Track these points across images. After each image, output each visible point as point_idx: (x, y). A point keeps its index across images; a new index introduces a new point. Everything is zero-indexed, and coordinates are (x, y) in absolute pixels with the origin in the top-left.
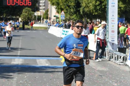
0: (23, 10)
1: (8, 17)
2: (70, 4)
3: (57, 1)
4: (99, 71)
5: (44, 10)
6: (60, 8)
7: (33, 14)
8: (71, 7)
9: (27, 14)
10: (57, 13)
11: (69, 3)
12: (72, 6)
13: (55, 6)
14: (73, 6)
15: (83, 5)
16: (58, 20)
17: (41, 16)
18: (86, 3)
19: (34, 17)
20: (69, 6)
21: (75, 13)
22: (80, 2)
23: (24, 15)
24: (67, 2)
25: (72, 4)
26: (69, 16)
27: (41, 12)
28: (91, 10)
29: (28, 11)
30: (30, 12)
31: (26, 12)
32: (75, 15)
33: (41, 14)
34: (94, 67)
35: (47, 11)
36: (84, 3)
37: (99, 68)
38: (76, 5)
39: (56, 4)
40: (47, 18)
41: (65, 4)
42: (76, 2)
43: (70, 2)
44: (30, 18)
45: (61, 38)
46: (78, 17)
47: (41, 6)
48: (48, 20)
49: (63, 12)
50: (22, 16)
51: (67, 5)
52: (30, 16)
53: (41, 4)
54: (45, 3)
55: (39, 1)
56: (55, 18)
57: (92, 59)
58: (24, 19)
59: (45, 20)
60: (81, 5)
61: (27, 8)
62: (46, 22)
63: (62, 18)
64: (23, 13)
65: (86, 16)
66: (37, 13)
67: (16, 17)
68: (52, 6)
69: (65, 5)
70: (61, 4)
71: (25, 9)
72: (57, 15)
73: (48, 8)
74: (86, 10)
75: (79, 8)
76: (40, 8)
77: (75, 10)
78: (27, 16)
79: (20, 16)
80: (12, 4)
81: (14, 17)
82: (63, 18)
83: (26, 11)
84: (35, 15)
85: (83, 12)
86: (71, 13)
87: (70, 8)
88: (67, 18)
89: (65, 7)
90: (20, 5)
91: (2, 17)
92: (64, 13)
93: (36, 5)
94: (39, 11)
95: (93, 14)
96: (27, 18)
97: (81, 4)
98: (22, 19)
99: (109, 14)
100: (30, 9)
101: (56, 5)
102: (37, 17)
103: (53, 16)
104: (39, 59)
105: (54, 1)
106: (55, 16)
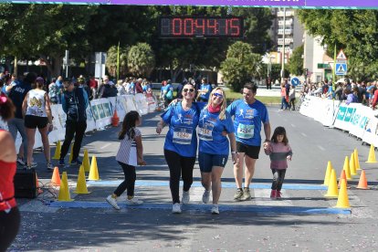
0: (228, 48)
1: (186, 70)
2: (362, 30)
3: (327, 22)
5: (292, 48)
6: (333, 41)
7: (258, 61)
8: (366, 38)
9: (238, 60)
10: (327, 57)
11: (359, 26)
12: (368, 37)
13: (319, 37)
14: (371, 36)
16: (329, 76)
17: (279, 67)
19: (260, 69)
20: (359, 36)
23: (230, 62)
24: (354, 25)
25: (368, 29)
26: (362, 64)
27: (281, 54)
29: (244, 50)
30: (248, 53)
31: (237, 56)
33: (281, 59)
39: (324, 29)
40: (300, 71)
41: (348, 29)
43: (362, 25)
44: (248, 71)
45: (335, 128)
47: (281, 36)
48: (301, 78)
49: (341, 53)
50: (225, 67)
51: (353, 31)
52: (248, 66)
53: (280, 32)
54: (292, 25)
55: (277, 23)
56: (322, 71)
58: (231, 74)
59: (293, 77)
61: (239, 42)
62: (293, 83)
63: (339, 69)
64: (228, 59)
67: (210, 70)
68: (312, 36)
69: (347, 32)
70: (336, 31)
71: (234, 45)
73: (303, 40)
76: (280, 42)
77: (376, 47)
78: (240, 65)
79: (219, 67)
80: (186, 33)
81: (203, 70)
82: (343, 69)
83: (238, 50)
84: (262, 64)
86: (366, 58)
87: (364, 43)
88: (356, 69)
89: (349, 39)
92: (344, 57)
93: (266, 33)
94: (275, 50)
96: (240, 71)
98: (225, 75)
100: (248, 46)
101: (321, 34)
102: (269, 69)
103: (316, 66)
104: (261, 189)
105: (316, 22)
106: (320, 66)
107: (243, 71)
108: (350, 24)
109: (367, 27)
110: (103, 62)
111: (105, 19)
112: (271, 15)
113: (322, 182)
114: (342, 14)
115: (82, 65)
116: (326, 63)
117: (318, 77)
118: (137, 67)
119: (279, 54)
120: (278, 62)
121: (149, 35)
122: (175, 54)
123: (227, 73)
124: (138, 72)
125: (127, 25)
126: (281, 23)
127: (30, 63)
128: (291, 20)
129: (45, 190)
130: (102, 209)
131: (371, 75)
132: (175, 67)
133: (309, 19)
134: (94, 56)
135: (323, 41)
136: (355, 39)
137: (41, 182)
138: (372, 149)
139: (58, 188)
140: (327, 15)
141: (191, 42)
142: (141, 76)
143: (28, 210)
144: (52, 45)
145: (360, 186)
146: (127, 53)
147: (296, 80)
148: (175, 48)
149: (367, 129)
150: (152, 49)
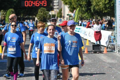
0: (38, 10)
1: (25, 17)
2: (81, 3)
3: (70, 1)
4: (108, 63)
5: (58, 9)
6: (72, 7)
7: (48, 13)
8: (83, 6)
9: (42, 14)
10: (70, 12)
11: (80, 2)
14: (84, 5)
15: (94, 4)
16: (71, 18)
17: (55, 15)
18: (96, 2)
19: (49, 16)
20: (81, 5)
21: (87, 11)
22: (91, 1)
23: (39, 14)
24: (79, 2)
25: (84, 3)
26: (81, 14)
27: (55, 11)
28: (101, 8)
29: (44, 10)
30: (45, 11)
31: (41, 12)
32: (87, 13)
33: (55, 13)
34: (104, 60)
35: (61, 10)
36: (94, 2)
37: (109, 61)
38: (88, 4)
39: (69, 3)
40: (61, 17)
41: (77, 3)
42: (87, 1)
43: (81, 2)
44: (45, 17)
46: (90, 15)
47: (55, 6)
48: (62, 19)
49: (75, 11)
50: (38, 16)
51: (79, 4)
52: (45, 15)
53: (55, 4)
54: (58, 2)
55: (53, 1)
56: (68, 16)
57: (103, 53)
58: (40, 18)
59: (59, 19)
60: (91, 4)
61: (42, 8)
62: (60, 20)
64: (39, 13)
65: (96, 14)
66: (51, 13)
67: (33, 17)
68: (65, 5)
69: (77, 4)
71: (40, 9)
73: (62, 7)
74: (97, 8)
75: (90, 7)
77: (86, 9)
78: (42, 15)
79: (36, 16)
80: (29, 6)
81: (31, 17)
83: (42, 10)
84: (49, 15)
85: (94, 10)
86: (83, 12)
87: (82, 7)
89: (77, 6)
90: (37, 6)
91: (19, 17)
93: (50, 5)
94: (53, 10)
95: (103, 12)
96: (43, 17)
97: (92, 2)
98: (38, 18)
99: (117, 12)
100: (45, 9)
101: (68, 5)
102: (51, 16)
105: (67, 1)
106: (68, 15)
107: (44, 17)
108: (78, 1)
121: (13, 6)
122: (22, 12)
125: (6, 3)
131: (84, 18)
132: (22, 16)
136: (79, 6)
146: (7, 12)
148: (21, 10)
149: (85, 34)
150: (15, 10)
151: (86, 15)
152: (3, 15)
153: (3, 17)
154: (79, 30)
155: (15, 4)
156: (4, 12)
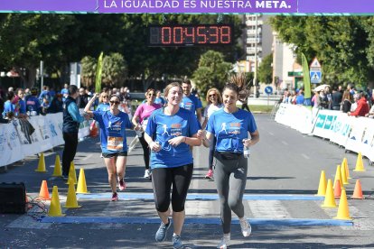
0: (199, 57)
1: (158, 80)
2: (336, 38)
3: (300, 30)
5: (261, 56)
6: (307, 49)
7: (229, 69)
8: (340, 46)
9: (210, 69)
10: (297, 65)
11: (333, 34)
12: (342, 44)
13: (292, 45)
14: (345, 44)
16: (300, 84)
17: (251, 75)
20: (333, 44)
21: (353, 63)
22: (367, 31)
23: (202, 71)
24: (328, 33)
25: (343, 37)
26: (334, 72)
27: (251, 63)
29: (216, 59)
30: (220, 62)
31: (209, 65)
32: (352, 69)
33: (251, 67)
35: (270, 59)
38: (356, 41)
39: (297, 37)
40: (269, 79)
41: (322, 37)
42: (355, 32)
43: (336, 33)
44: (220, 80)
45: (315, 136)
46: (363, 76)
47: (249, 45)
48: (272, 85)
49: (316, 61)
50: (198, 76)
51: (327, 39)
52: (220, 75)
53: (249, 41)
54: (261, 34)
55: (246, 32)
56: (292, 79)
58: (203, 83)
59: (263, 86)
60: (368, 39)
61: (211, 52)
62: (266, 91)
63: (313, 77)
64: (200, 68)
66: (239, 67)
68: (285, 44)
69: (321, 40)
70: (311, 38)
71: (206, 54)
72: (299, 70)
73: (272, 49)
75: (363, 49)
76: (249, 50)
77: (350, 55)
78: (212, 74)
79: (190, 77)
80: (175, 42)
82: (317, 77)
83: (210, 59)
84: (234, 73)
86: (341, 65)
87: (338, 50)
88: (328, 77)
89: (323, 47)
91: (138, 78)
92: (319, 65)
93: (237, 43)
94: (244, 59)
96: (213, 80)
97: (369, 35)
98: (197, 84)
100: (220, 55)
101: (295, 42)
103: (287, 74)
104: (255, 200)
105: (290, 30)
106: (291, 74)
107: (216, 80)
108: (324, 32)
109: (341, 34)
110: (78, 73)
111: (78, 30)
112: (241, 25)
113: (316, 192)
114: (315, 22)
115: (54, 75)
116: (296, 71)
117: (288, 85)
118: (109, 77)
119: (248, 63)
120: (248, 70)
121: (121, 45)
122: (147, 63)
123: (199, 82)
124: (111, 82)
125: (100, 35)
126: (250, 32)
127: (3, 74)
128: (260, 29)
129: (34, 204)
130: (97, 225)
131: (342, 83)
132: (146, 76)
133: (283, 27)
134: (69, 66)
135: (297, 49)
136: (329, 47)
137: (30, 197)
138: (359, 157)
139: (48, 202)
140: (300, 23)
141: (162, 52)
142: (114, 86)
143: (19, 226)
144: (26, 55)
145: (356, 195)
147: (269, 88)
148: (146, 58)
149: (351, 136)
150: (125, 58)
151: (351, 76)
152: (89, 72)
153: (90, 77)
154: (328, 123)
155: (126, 39)
156: (91, 63)
